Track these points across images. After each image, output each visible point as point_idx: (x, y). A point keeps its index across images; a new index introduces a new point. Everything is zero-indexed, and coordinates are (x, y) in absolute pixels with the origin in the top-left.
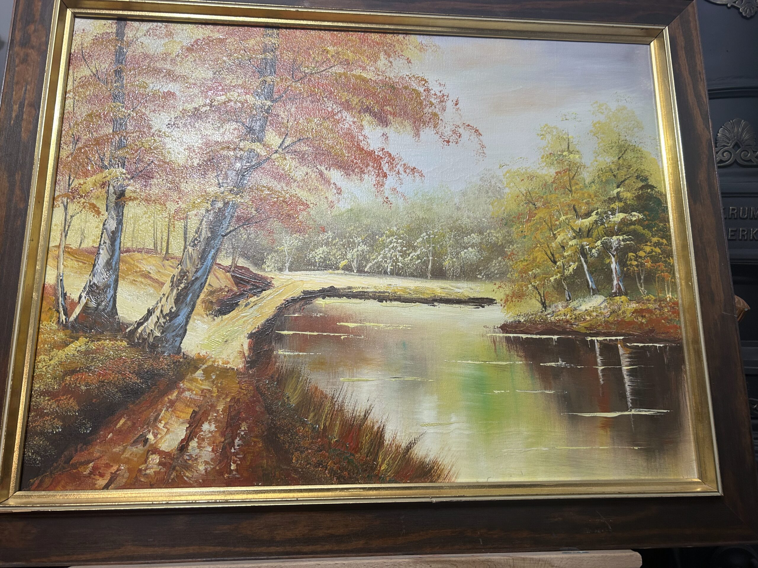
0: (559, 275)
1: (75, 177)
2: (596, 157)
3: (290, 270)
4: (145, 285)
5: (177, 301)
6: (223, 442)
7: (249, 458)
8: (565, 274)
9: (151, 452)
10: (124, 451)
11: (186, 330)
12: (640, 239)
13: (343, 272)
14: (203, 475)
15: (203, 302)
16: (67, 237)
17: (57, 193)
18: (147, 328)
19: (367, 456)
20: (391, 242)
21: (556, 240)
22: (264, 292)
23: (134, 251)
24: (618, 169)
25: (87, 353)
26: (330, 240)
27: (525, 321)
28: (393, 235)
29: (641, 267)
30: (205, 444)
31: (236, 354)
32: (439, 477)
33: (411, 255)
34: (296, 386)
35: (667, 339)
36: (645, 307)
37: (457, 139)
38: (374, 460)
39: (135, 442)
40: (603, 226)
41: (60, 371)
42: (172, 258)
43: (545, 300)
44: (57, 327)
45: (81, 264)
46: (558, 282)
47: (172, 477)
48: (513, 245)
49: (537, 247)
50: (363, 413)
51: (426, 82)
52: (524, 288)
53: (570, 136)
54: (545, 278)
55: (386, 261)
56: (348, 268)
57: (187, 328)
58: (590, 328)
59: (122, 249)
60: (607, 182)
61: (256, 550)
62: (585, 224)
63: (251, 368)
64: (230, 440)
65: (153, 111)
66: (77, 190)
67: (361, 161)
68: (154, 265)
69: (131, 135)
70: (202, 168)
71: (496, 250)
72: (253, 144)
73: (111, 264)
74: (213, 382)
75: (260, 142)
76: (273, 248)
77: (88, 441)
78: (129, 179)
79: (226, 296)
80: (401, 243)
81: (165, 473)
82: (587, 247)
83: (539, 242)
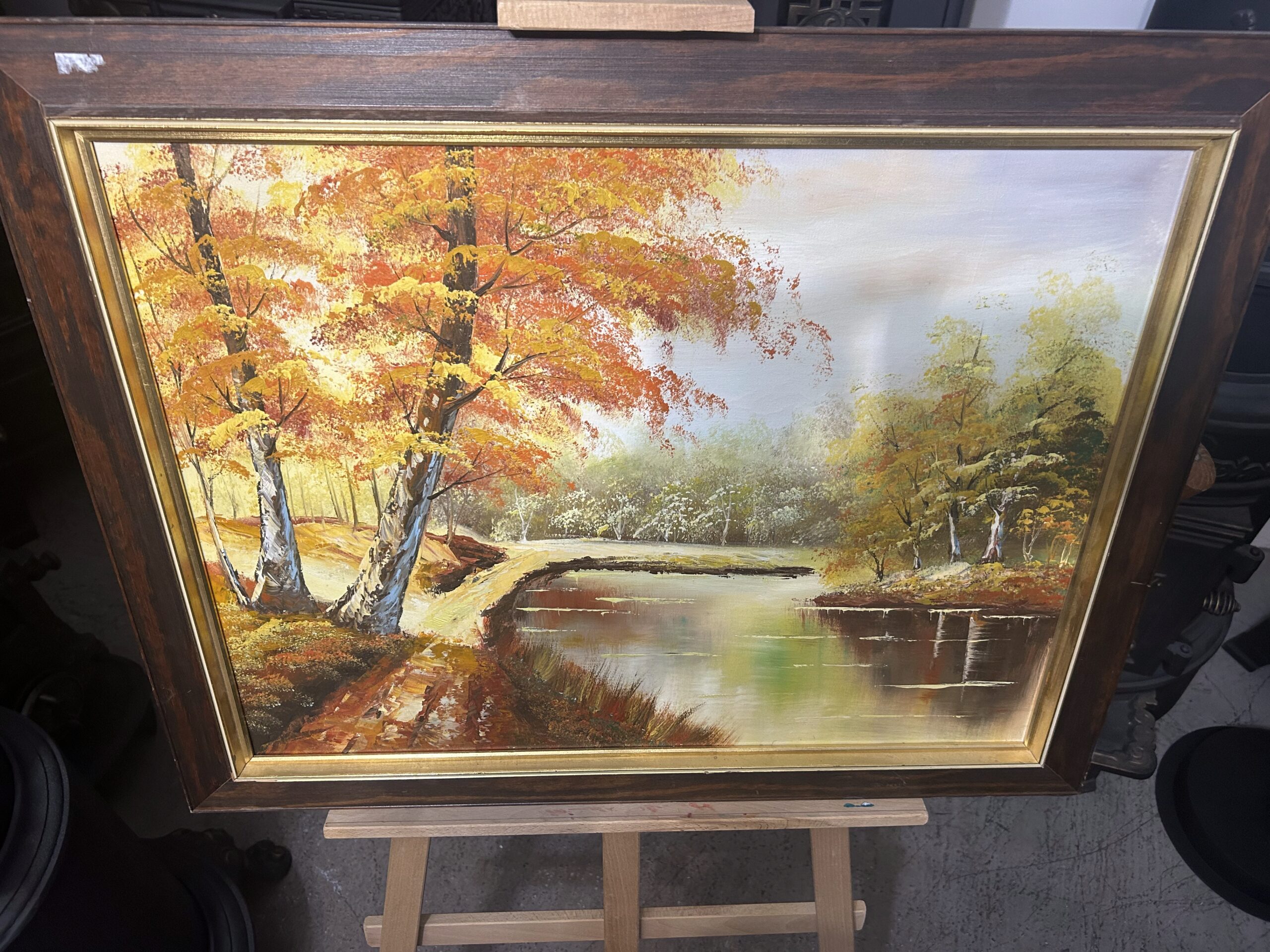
0: (911, 538)
1: (195, 425)
2: (1018, 370)
3: (529, 539)
4: (338, 560)
5: (382, 578)
6: (467, 714)
8: (921, 537)
9: (387, 723)
10: (356, 722)
11: (401, 609)
12: (1048, 490)
13: (602, 539)
14: (449, 741)
15: (418, 577)
16: (214, 505)
17: (179, 450)
18: (351, 608)
19: (634, 725)
20: (671, 501)
21: (919, 494)
22: (496, 565)
23: (310, 521)
25: (285, 634)
26: (583, 500)
27: (849, 593)
28: (674, 492)
29: (1037, 527)
30: (446, 715)
31: (469, 632)
32: (717, 741)
33: (699, 517)
34: (548, 663)
35: (1041, 610)
36: (1023, 575)
37: (787, 347)
38: (642, 728)
39: (367, 715)
40: (997, 474)
41: (258, 651)
42: (366, 528)
43: (883, 568)
44: (238, 607)
45: (244, 538)
46: (908, 546)
47: (415, 742)
48: (851, 502)
49: (887, 503)
50: (629, 688)
51: (745, 245)
52: (857, 555)
53: (983, 336)
54: (890, 542)
55: (662, 526)
56: (609, 535)
57: (403, 606)
58: (939, 599)
59: (293, 519)
60: (1025, 409)
62: (969, 472)
63: (490, 645)
64: (475, 712)
65: (283, 317)
66: (204, 443)
67: (628, 388)
68: (342, 537)
69: (259, 357)
70: (382, 405)
71: (824, 509)
72: (454, 365)
73: (283, 538)
74: (446, 659)
75: (466, 362)
76: (503, 513)
77: (313, 713)
78: (275, 427)
79: (446, 570)
80: (686, 501)
81: (407, 740)
82: (963, 503)
83: (891, 497)
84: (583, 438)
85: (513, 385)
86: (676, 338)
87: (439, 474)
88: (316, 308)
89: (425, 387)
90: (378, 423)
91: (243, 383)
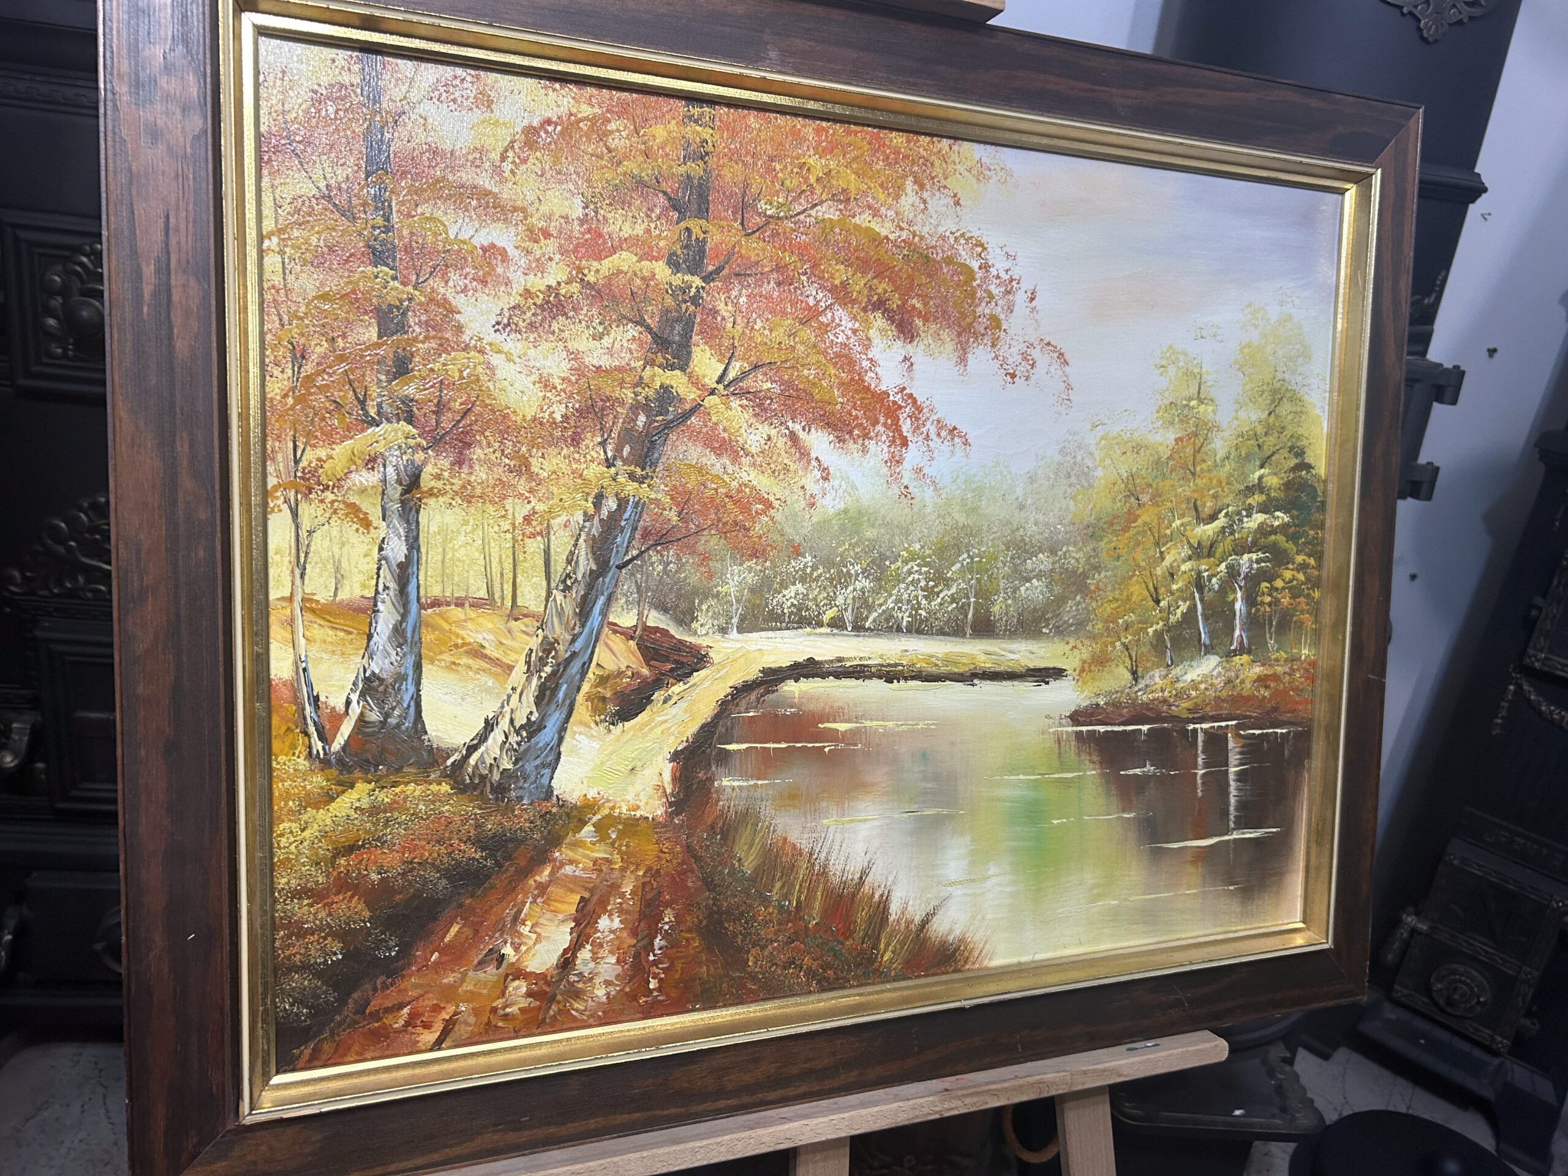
0: (1161, 623)
1: (306, 444)
2: (1236, 411)
3: (741, 630)
4: (478, 671)
5: (539, 700)
6: (634, 946)
7: (679, 967)
8: (1170, 621)
9: (511, 977)
10: (463, 980)
11: (559, 753)
12: (1280, 558)
13: (828, 630)
14: (603, 1003)
15: (588, 698)
16: (306, 578)
17: (272, 481)
18: (485, 756)
19: (863, 943)
20: (910, 573)
21: (1163, 563)
22: (695, 674)
23: (448, 604)
24: (1266, 434)
25: (374, 810)
26: (809, 570)
27: (1105, 704)
28: (914, 560)
29: (1275, 605)
30: (603, 953)
31: (650, 791)
32: (966, 962)
33: (941, 595)
34: (753, 840)
35: (1293, 720)
36: (1271, 672)
37: (1028, 371)
38: (873, 947)
39: (482, 964)
40: (1232, 537)
41: (324, 849)
42: (526, 616)
43: (1137, 666)
44: (307, 763)
45: (342, 634)
46: (1159, 635)
47: (551, 1013)
48: (1099, 574)
49: (1134, 575)
50: (858, 876)
51: (985, 249)
52: (1110, 649)
53: (1204, 370)
54: (1142, 629)
55: (900, 608)
56: (837, 624)
57: (562, 749)
58: (1195, 709)
59: (423, 600)
60: (1248, 458)
61: (694, 1109)
62: (1208, 534)
63: (677, 813)
64: (646, 941)
65: (462, 292)
66: (314, 472)
67: (865, 413)
68: (490, 631)
69: (420, 345)
70: (573, 424)
71: (1074, 584)
72: (669, 373)
73: (404, 631)
74: (613, 844)
75: (683, 369)
76: (710, 589)
77: (393, 970)
78: (424, 449)
79: (629, 685)
80: (926, 573)
81: (539, 1008)
82: (1206, 574)
83: (1138, 566)
84: (811, 480)
85: (735, 403)
86: (917, 351)
87: (635, 529)
88: (508, 283)
89: (631, 401)
90: (565, 451)
91: (389, 382)
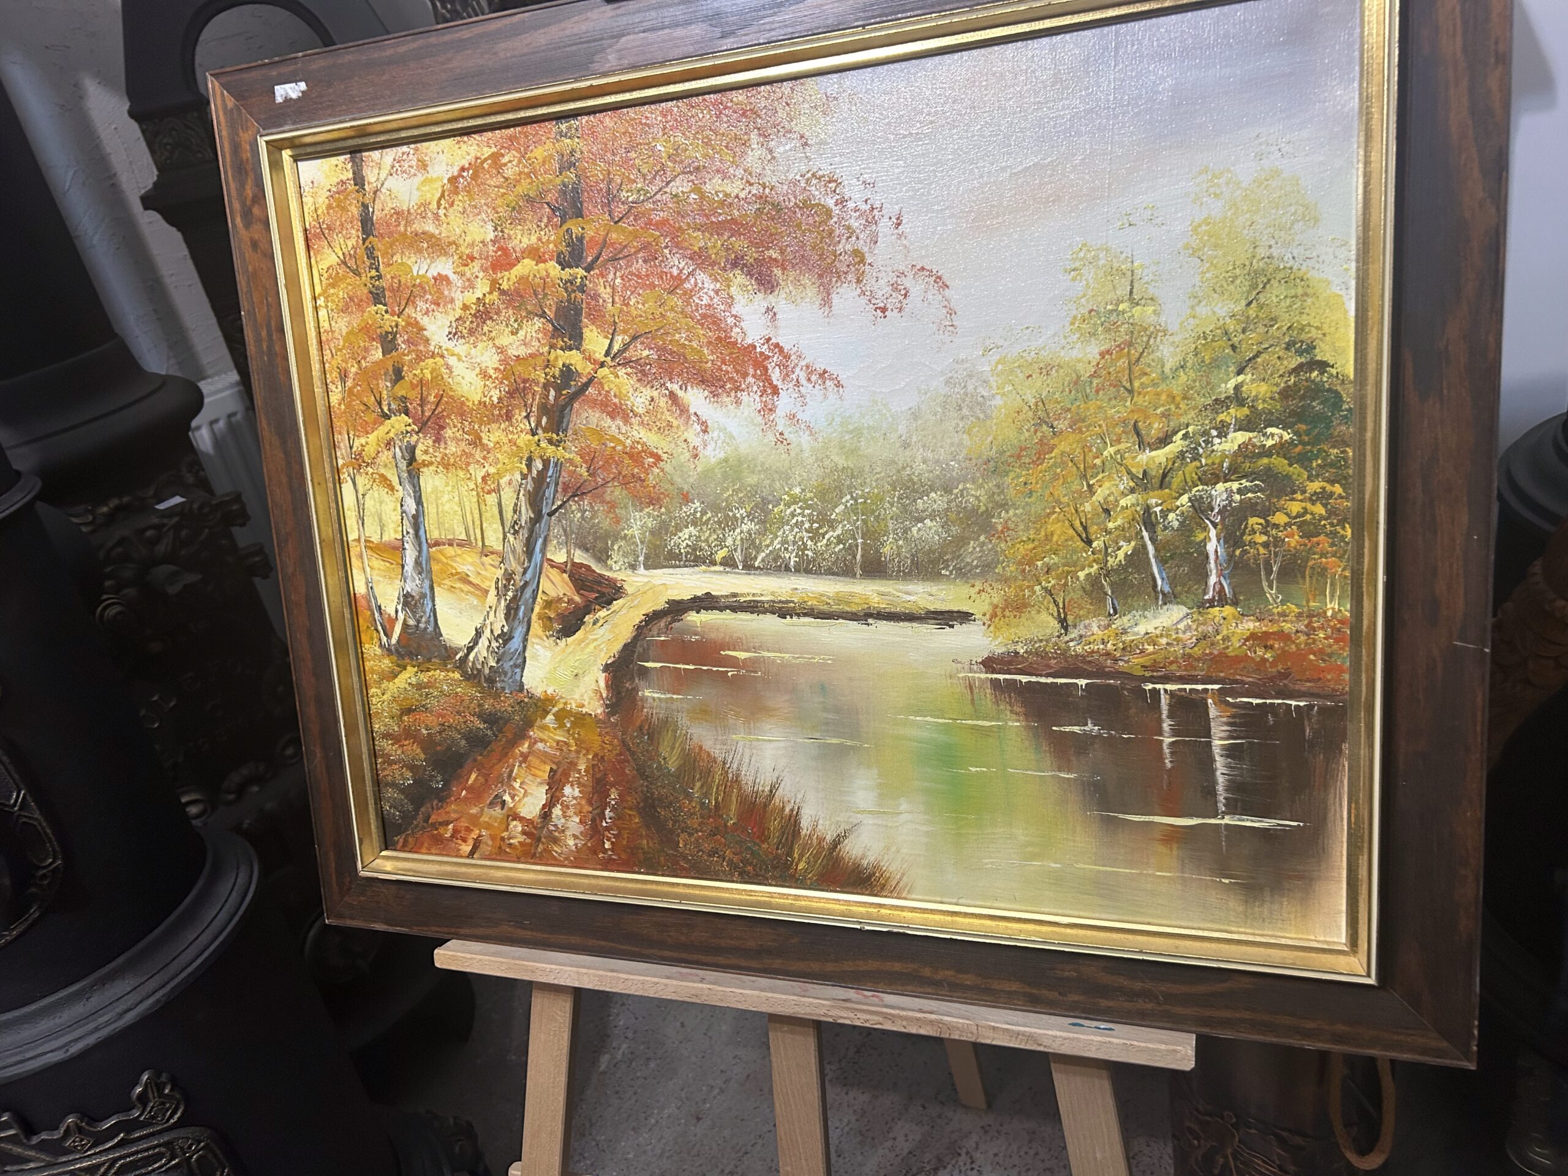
0: (1096, 567)
1: (354, 436)
2: (1192, 307)
3: (647, 567)
4: (467, 593)
5: (507, 616)
6: (591, 813)
7: (625, 836)
8: (1109, 564)
9: (511, 818)
10: (482, 813)
11: (525, 658)
12: (1279, 486)
13: (721, 568)
14: (573, 851)
15: (540, 617)
16: (365, 526)
17: (340, 462)
18: (479, 654)
19: (778, 849)
20: (793, 515)
21: (1094, 498)
22: (615, 602)
23: (444, 544)
24: (1244, 331)
25: (419, 686)
26: (698, 515)
27: (1026, 652)
28: (796, 503)
29: (1275, 546)
30: (570, 812)
31: (591, 693)
33: (827, 537)
34: (674, 744)
35: (1316, 691)
36: (1274, 629)
37: (900, 302)
38: (788, 855)
39: (492, 804)
40: (1197, 463)
41: (396, 710)
42: (492, 553)
43: (1066, 614)
44: (380, 651)
45: (388, 564)
46: (1094, 582)
47: (539, 850)
48: (1007, 512)
49: (1052, 513)
50: (767, 789)
51: (839, 183)
52: (1028, 593)
53: (1135, 265)
54: (1068, 572)
55: (786, 549)
56: (729, 562)
57: (526, 654)
58: (1154, 666)
59: (429, 541)
60: (1216, 364)
61: (646, 951)
62: (1157, 461)
63: (612, 714)
64: (598, 811)
65: (426, 314)
66: (360, 455)
67: (734, 367)
68: (472, 564)
69: (406, 358)
70: (506, 404)
72: (568, 353)
73: (421, 563)
74: (568, 731)
75: (578, 349)
76: (619, 532)
77: (442, 797)
78: (417, 433)
79: (566, 608)
80: (809, 515)
81: (531, 845)
82: (1158, 509)
83: (1058, 502)
84: (693, 434)
85: (621, 372)
86: (779, 301)
87: (557, 484)
88: (452, 301)
89: (543, 381)
90: (503, 426)
91: (393, 387)
